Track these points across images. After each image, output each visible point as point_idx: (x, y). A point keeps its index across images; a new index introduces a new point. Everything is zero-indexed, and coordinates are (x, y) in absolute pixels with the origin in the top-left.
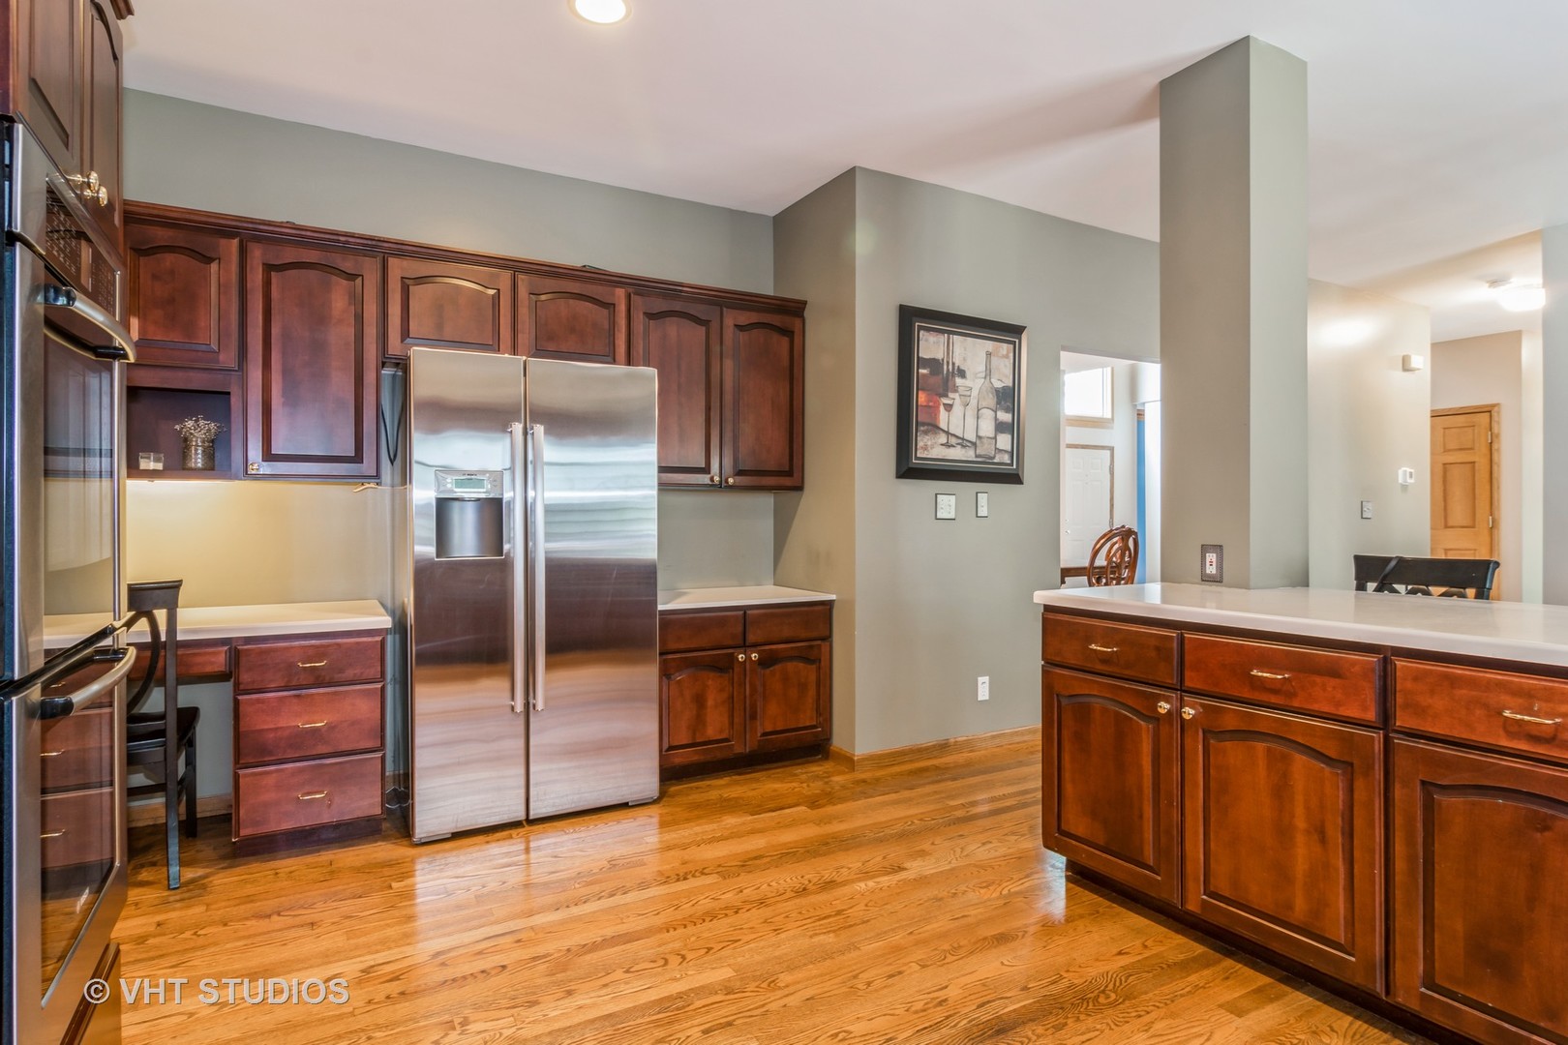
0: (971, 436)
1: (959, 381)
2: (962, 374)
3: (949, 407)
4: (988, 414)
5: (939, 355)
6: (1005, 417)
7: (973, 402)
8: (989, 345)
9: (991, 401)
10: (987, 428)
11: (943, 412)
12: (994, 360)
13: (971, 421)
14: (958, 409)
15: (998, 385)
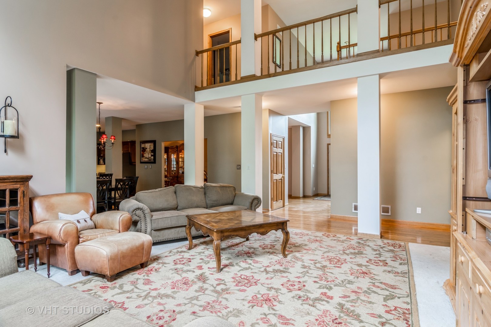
0: (148, 157)
1: (146, 150)
2: (147, 149)
3: (145, 154)
4: (150, 154)
5: (144, 147)
6: (152, 154)
7: (148, 152)
8: (150, 144)
9: (150, 152)
10: (150, 156)
11: (144, 154)
12: (151, 146)
13: (148, 155)
14: (146, 154)
15: (151, 149)
